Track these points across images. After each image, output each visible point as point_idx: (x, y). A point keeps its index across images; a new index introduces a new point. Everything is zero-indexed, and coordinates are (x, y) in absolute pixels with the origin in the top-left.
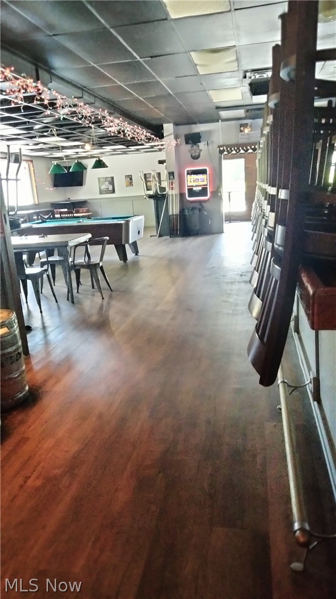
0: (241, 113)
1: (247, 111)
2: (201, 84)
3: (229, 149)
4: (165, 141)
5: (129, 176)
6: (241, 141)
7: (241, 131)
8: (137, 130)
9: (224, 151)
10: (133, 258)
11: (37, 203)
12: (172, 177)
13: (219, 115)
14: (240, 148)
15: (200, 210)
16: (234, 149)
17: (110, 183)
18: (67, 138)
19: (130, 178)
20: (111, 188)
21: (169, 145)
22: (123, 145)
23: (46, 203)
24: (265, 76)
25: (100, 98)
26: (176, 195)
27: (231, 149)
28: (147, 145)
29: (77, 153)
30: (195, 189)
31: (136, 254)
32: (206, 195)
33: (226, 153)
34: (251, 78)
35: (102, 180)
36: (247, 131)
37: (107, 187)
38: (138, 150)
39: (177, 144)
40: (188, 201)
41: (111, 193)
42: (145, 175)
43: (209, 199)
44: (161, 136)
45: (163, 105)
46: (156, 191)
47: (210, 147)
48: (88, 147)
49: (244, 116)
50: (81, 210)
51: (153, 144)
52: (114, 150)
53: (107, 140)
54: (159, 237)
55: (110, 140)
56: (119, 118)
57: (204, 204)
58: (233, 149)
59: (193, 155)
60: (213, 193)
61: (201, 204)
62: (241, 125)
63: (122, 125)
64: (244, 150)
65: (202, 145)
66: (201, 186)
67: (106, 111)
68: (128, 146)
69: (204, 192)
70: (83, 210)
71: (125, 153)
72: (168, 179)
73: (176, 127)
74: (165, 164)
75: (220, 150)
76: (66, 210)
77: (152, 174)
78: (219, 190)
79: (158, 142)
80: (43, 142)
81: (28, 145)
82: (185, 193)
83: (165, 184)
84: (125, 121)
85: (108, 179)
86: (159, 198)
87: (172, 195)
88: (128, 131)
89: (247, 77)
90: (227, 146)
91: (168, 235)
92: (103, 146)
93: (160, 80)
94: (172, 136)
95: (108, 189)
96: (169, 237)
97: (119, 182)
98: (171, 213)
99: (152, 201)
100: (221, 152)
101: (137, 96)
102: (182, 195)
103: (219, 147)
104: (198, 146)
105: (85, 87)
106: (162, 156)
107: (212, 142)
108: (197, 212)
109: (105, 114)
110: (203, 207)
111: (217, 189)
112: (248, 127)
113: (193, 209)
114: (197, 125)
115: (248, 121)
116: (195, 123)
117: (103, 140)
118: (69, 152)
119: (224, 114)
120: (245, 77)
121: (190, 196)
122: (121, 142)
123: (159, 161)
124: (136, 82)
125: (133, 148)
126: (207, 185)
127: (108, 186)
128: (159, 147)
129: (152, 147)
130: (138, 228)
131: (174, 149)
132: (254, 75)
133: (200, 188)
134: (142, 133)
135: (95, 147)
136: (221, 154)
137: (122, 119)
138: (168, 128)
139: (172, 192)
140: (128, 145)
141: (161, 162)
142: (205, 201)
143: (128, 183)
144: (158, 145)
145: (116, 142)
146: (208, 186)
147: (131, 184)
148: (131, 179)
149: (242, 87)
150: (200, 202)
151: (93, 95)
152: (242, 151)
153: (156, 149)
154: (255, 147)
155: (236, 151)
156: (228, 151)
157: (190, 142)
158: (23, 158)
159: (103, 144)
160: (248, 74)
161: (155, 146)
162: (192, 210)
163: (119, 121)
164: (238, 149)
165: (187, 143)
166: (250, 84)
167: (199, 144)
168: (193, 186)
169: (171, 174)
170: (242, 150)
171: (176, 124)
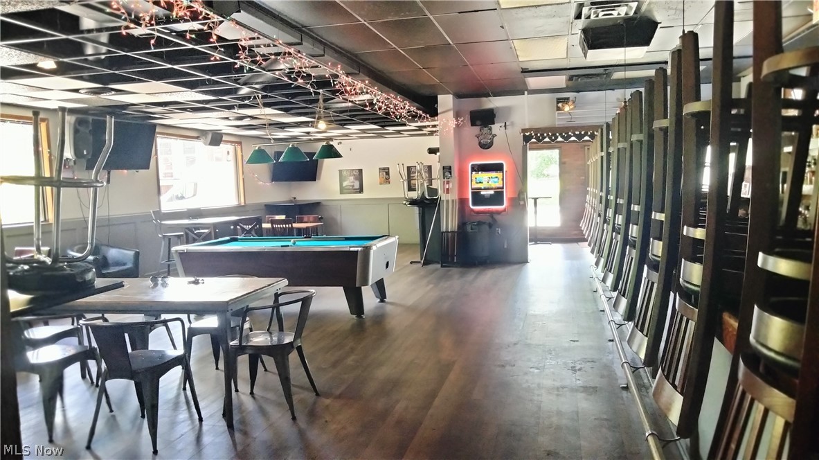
0: (560, 80)
1: (571, 78)
2: (502, 27)
3: (539, 135)
4: (440, 121)
5: (384, 169)
6: (558, 123)
7: (559, 109)
8: (394, 101)
9: (530, 137)
10: (377, 308)
11: (243, 204)
12: (447, 174)
13: (525, 83)
14: (558, 134)
15: (490, 226)
16: (548, 135)
17: (356, 179)
18: (286, 110)
19: (386, 171)
20: (357, 185)
21: (445, 125)
22: (375, 123)
23: (259, 205)
24: (615, 14)
25: (332, 48)
26: (453, 201)
27: (542, 135)
28: (413, 126)
29: (308, 133)
30: (483, 193)
31: (382, 301)
32: (501, 203)
33: (533, 140)
34: (589, 17)
35: (345, 173)
36: (567, 108)
37: (352, 184)
38: (399, 132)
39: (457, 125)
40: (472, 210)
41: (356, 193)
42: (409, 168)
43: (505, 210)
44: (434, 113)
45: (437, 63)
46: (423, 194)
47: (509, 130)
48: (322, 125)
49: (564, 86)
50: (306, 218)
51: (419, 124)
52: (364, 131)
53: (350, 116)
54: (424, 264)
55: (354, 116)
56: (363, 81)
57: (497, 217)
58: (545, 135)
59: (482, 141)
60: (511, 200)
61: (492, 217)
62: (559, 100)
63: (369, 91)
64: (563, 137)
65: (496, 128)
66: (492, 189)
67: (339, 66)
68: (383, 126)
69: (497, 197)
70: (309, 218)
71: (380, 136)
72: (442, 176)
73: (457, 100)
74: (438, 154)
75: (524, 136)
76: (283, 217)
77: (418, 168)
78: (521, 196)
79: (428, 121)
80: (250, 115)
81: (227, 118)
82: (468, 199)
83: (436, 184)
84: (374, 86)
85: (354, 173)
86: (427, 205)
87: (448, 201)
88: (378, 101)
89: (583, 16)
90: (537, 130)
91: (439, 263)
92: (345, 124)
93: (431, 17)
94: (451, 114)
95: (353, 186)
96: (440, 266)
97: (371, 177)
98: (444, 229)
99: (416, 210)
100: (527, 139)
101: (394, 46)
102: (463, 202)
103: (524, 131)
104: (490, 129)
105: (305, 27)
106: (434, 142)
107: (512, 124)
108: (486, 227)
109: (337, 71)
110: (495, 220)
111: (519, 195)
112: (570, 103)
113: (480, 223)
114: (490, 98)
115: (570, 95)
116: (487, 95)
117: (344, 116)
118: (296, 132)
119: (533, 82)
120: (578, 16)
121: (474, 204)
122: (373, 119)
123: (429, 149)
124: (390, 19)
125: (391, 129)
126: (503, 188)
127: (353, 182)
128: (429, 129)
129: (420, 128)
130: (386, 258)
131: (452, 132)
132: (595, 13)
133: (492, 192)
134: (403, 106)
135: (333, 126)
136: (526, 143)
137: (369, 83)
138: (445, 101)
139: (448, 197)
140: (383, 124)
141: (432, 151)
142: (498, 213)
143: (383, 179)
144: (429, 126)
145: (365, 120)
146: (504, 190)
147: (387, 180)
148: (388, 173)
149: (570, 36)
150: (491, 213)
151: (321, 42)
152: (560, 139)
153: (426, 131)
154: (580, 133)
155: (550, 138)
156: (537, 138)
157: (478, 123)
158: (225, 138)
159: (345, 122)
160: (585, 11)
161: (425, 127)
162: (477, 225)
163: (363, 85)
164: (554, 134)
165: (473, 124)
166: (585, 31)
167: (492, 126)
168: (481, 189)
169: (447, 170)
170: (559, 137)
171: (458, 96)
